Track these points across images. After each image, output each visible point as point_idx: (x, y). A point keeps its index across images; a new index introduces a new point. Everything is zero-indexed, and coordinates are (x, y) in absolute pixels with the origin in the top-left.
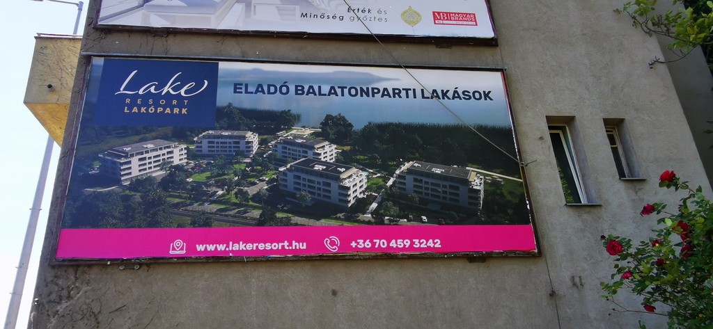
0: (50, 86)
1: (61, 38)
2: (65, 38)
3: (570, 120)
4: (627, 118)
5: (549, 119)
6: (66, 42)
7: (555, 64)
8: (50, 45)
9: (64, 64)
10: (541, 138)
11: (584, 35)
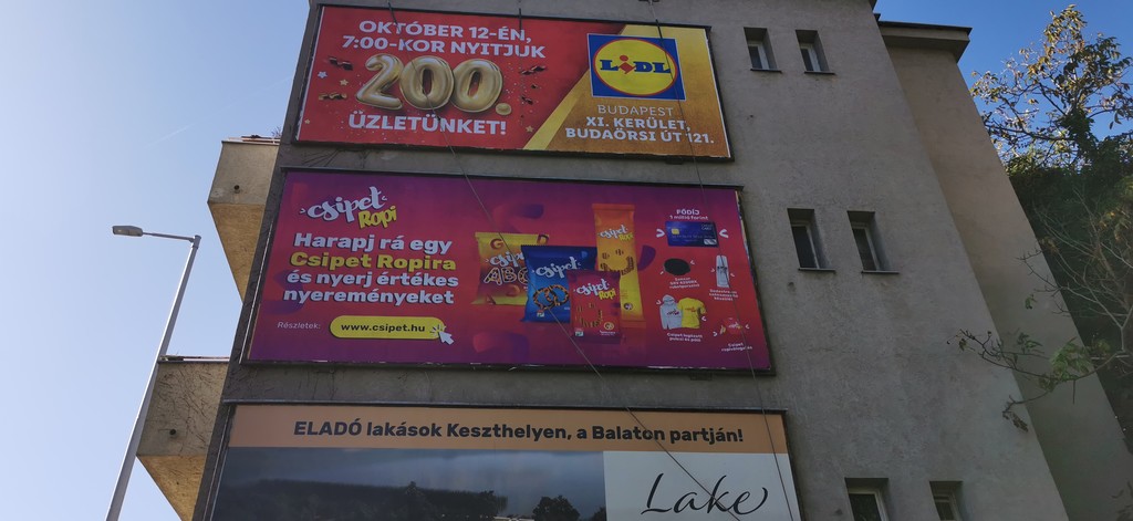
0: (173, 432)
1: (192, 362)
2: (197, 362)
3: (881, 484)
4: (966, 480)
5: (850, 483)
6: (198, 368)
7: (857, 400)
8: (176, 371)
9: (193, 398)
10: (839, 512)
11: (898, 355)
